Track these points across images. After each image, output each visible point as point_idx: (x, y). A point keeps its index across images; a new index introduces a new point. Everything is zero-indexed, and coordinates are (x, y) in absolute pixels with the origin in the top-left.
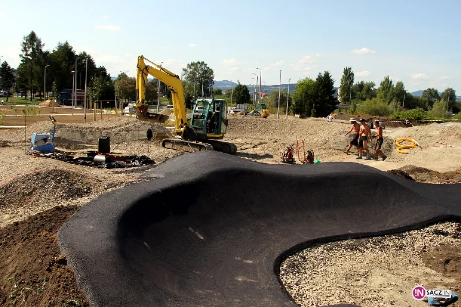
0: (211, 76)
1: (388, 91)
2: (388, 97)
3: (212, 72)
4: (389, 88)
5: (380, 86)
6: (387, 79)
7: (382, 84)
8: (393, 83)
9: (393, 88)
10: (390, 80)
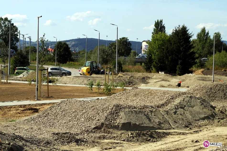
0: (16, 33)
1: (206, 42)
2: (205, 49)
3: (17, 29)
4: (206, 39)
5: (196, 38)
6: (204, 30)
7: (199, 36)
8: (209, 35)
9: (210, 40)
10: (207, 31)
